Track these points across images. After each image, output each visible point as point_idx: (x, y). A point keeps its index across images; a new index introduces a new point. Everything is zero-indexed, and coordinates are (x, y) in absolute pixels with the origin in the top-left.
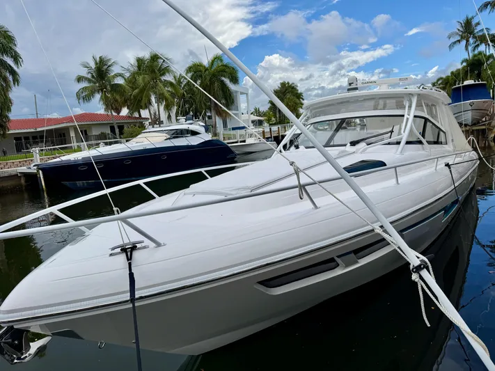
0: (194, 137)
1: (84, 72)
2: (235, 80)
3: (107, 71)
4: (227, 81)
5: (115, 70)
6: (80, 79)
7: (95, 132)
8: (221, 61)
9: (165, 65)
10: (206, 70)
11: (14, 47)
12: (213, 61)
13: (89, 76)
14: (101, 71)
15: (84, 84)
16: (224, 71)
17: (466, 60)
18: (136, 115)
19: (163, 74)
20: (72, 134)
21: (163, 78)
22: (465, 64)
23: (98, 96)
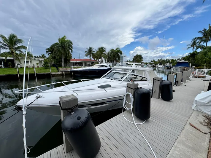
0: (106, 67)
1: (87, 50)
3: (92, 50)
4: (119, 54)
5: (94, 50)
6: (86, 52)
7: (88, 63)
8: (119, 49)
9: (104, 50)
10: (114, 51)
11: (72, 45)
12: (117, 49)
13: (88, 51)
14: (90, 50)
15: (86, 53)
16: (119, 52)
17: (190, 53)
18: (98, 60)
19: (103, 52)
20: (83, 64)
21: (104, 53)
22: (190, 54)
23: (89, 56)
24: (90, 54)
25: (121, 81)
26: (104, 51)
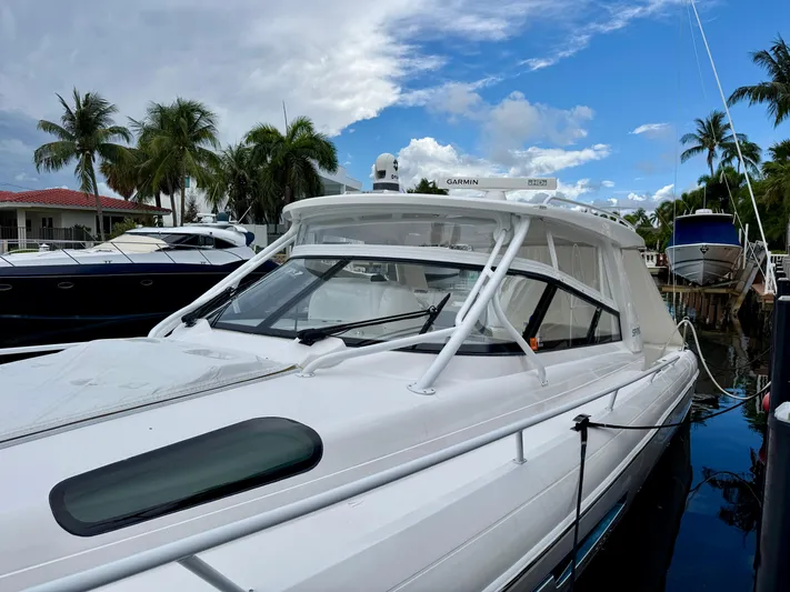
0: (219, 252)
2: (331, 164)
3: (97, 122)
4: (315, 163)
6: (45, 127)
7: (66, 223)
8: (310, 129)
9: (203, 123)
10: (281, 140)
12: (295, 129)
13: (64, 126)
14: (86, 123)
16: (312, 147)
17: (705, 179)
18: (153, 203)
19: (197, 138)
20: (21, 223)
21: (199, 145)
22: (703, 185)
23: (74, 162)
24: (86, 151)
25: (434, 349)
26: (206, 133)
